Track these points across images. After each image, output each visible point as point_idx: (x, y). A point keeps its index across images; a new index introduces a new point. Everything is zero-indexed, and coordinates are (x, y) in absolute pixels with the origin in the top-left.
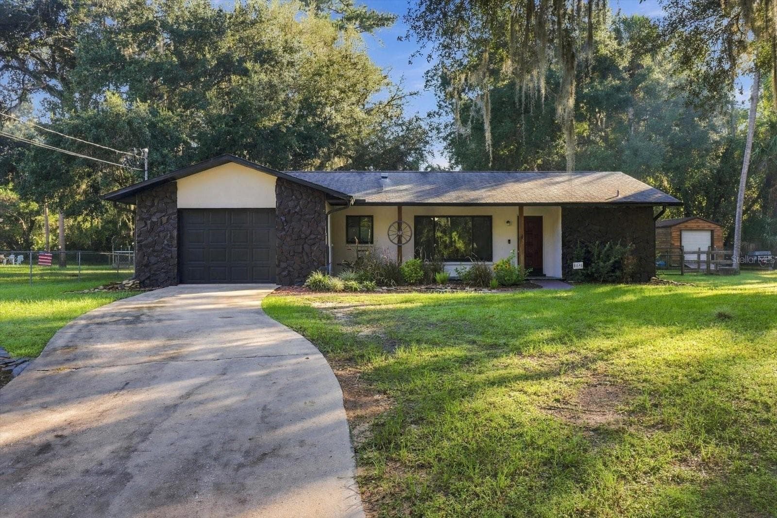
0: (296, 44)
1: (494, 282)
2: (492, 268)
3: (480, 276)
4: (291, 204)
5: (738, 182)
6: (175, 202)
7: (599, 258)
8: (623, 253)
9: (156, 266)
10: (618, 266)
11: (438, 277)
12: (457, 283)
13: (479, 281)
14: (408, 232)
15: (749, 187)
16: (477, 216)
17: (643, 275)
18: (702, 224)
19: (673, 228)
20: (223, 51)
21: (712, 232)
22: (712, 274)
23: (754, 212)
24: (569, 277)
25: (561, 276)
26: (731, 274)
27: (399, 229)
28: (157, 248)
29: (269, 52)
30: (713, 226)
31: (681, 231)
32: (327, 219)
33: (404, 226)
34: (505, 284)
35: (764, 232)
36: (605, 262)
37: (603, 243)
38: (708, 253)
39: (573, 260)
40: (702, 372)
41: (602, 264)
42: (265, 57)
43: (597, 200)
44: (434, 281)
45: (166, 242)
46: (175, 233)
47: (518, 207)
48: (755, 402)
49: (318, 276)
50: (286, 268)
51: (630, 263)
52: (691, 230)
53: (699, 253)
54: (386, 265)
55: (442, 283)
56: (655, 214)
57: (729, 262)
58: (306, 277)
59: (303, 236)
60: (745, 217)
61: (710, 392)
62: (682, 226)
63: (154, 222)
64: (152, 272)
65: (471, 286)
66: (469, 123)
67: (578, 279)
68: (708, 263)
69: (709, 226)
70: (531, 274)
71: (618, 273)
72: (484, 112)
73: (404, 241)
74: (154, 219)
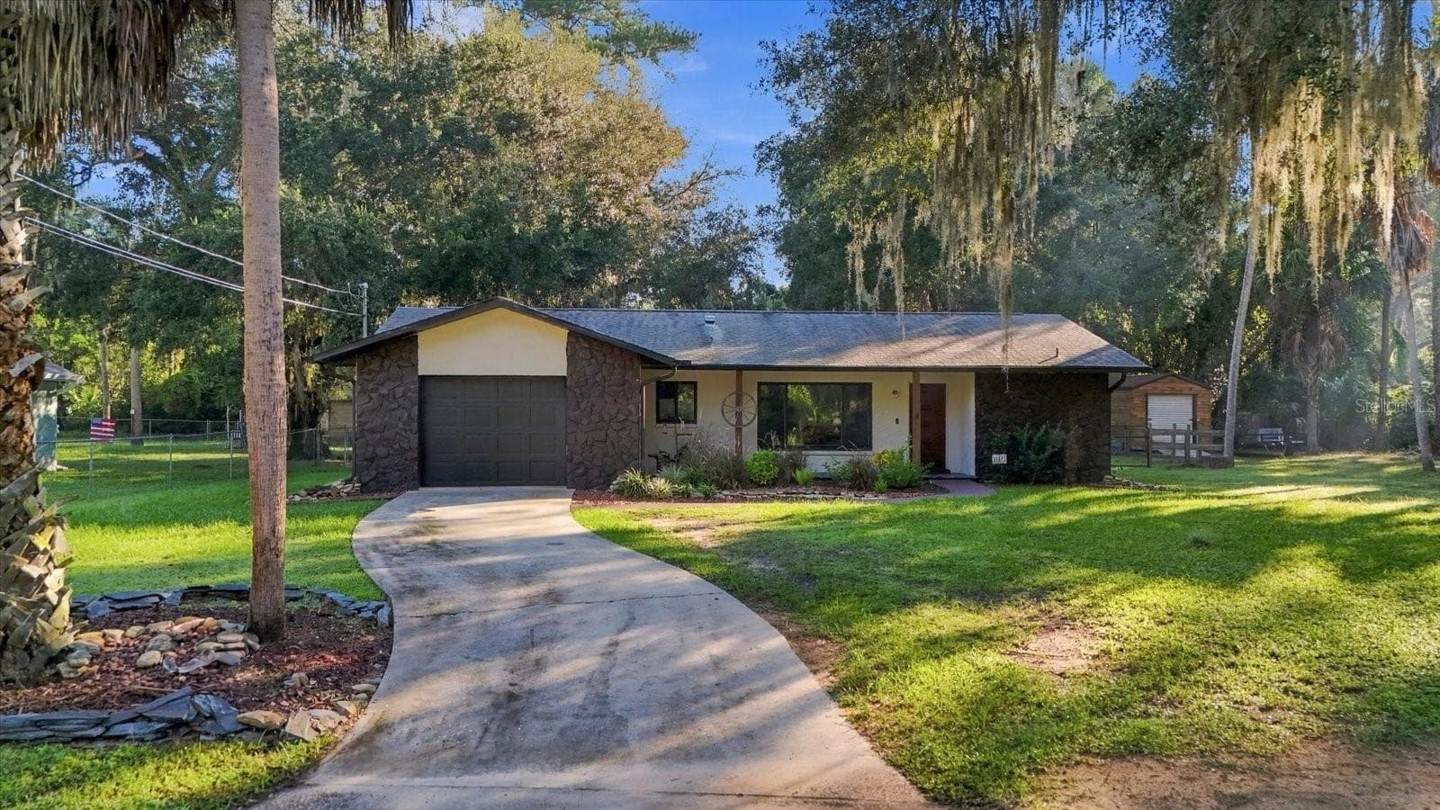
0: (562, 104)
1: (881, 484)
2: (873, 459)
3: (861, 475)
4: (589, 370)
5: (1234, 317)
6: (415, 365)
7: (1029, 447)
8: (1064, 441)
9: (386, 461)
10: (1058, 457)
11: (798, 475)
12: (828, 484)
13: (860, 482)
14: (750, 409)
15: (1250, 322)
16: (849, 384)
17: (1092, 474)
18: (1178, 385)
19: (1134, 391)
20: (450, 114)
21: (1195, 397)
22: (1193, 466)
23: (1259, 366)
24: (985, 474)
25: (972, 473)
26: (1220, 467)
27: (739, 403)
28: (387, 434)
29: (520, 117)
30: (1197, 388)
31: (1147, 395)
32: (641, 392)
33: (745, 399)
34: (897, 486)
35: (1273, 397)
36: (1037, 454)
37: (1036, 426)
38: (1186, 434)
39: (991, 450)
40: (1170, 615)
41: (1033, 456)
42: (513, 124)
43: (1028, 364)
44: (793, 482)
45: (401, 425)
46: (415, 411)
47: (911, 373)
48: (1225, 646)
49: (633, 476)
50: (582, 463)
51: (1074, 456)
52: (1162, 394)
53: (1174, 432)
54: (726, 459)
55: (806, 485)
56: (1111, 384)
57: (1217, 447)
58: (613, 475)
59: (606, 418)
60: (1245, 372)
61: (1178, 636)
62: (1148, 387)
63: (383, 396)
64: (381, 470)
65: (851, 488)
66: (877, 288)
67: (999, 478)
68: (1186, 447)
69: (1191, 389)
70: (933, 471)
71: (1058, 470)
72: (895, 275)
73: (745, 421)
74: (384, 391)
